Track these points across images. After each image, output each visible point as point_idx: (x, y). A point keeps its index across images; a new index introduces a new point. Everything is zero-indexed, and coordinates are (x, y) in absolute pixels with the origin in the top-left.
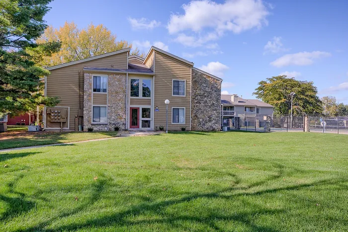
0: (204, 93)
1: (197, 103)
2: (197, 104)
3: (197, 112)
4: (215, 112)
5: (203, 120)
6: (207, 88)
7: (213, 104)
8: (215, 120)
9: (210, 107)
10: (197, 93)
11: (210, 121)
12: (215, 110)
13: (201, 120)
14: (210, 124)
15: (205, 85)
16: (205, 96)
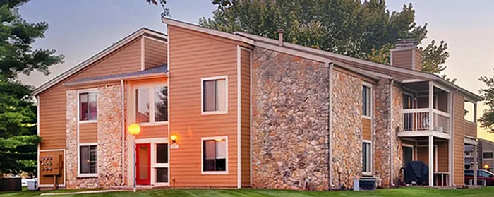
0: (287, 100)
1: (270, 124)
2: (271, 128)
3: (271, 145)
4: (313, 142)
5: (286, 163)
6: (294, 87)
7: (310, 123)
8: (315, 163)
9: (301, 132)
10: (270, 100)
11: (302, 166)
12: (315, 137)
13: (280, 164)
14: (302, 173)
15: (290, 81)
16: (290, 107)
